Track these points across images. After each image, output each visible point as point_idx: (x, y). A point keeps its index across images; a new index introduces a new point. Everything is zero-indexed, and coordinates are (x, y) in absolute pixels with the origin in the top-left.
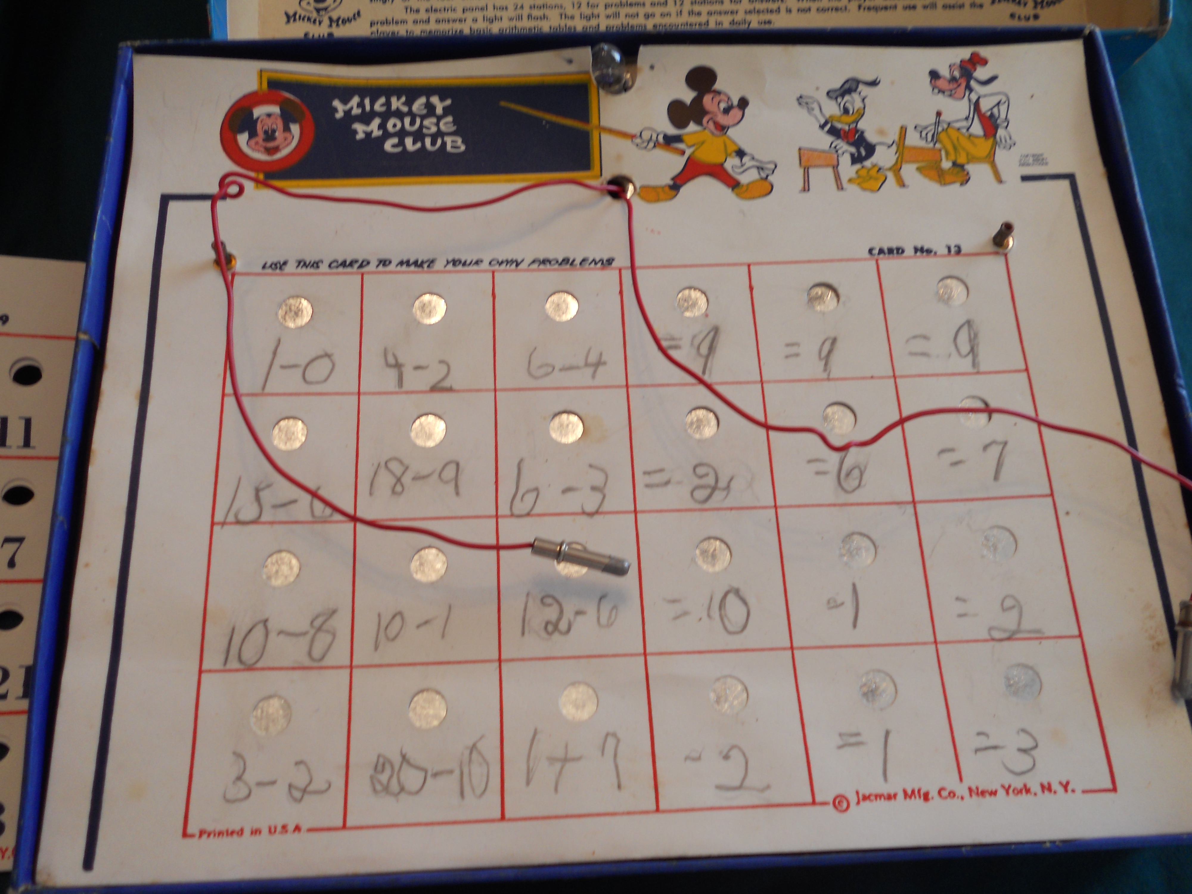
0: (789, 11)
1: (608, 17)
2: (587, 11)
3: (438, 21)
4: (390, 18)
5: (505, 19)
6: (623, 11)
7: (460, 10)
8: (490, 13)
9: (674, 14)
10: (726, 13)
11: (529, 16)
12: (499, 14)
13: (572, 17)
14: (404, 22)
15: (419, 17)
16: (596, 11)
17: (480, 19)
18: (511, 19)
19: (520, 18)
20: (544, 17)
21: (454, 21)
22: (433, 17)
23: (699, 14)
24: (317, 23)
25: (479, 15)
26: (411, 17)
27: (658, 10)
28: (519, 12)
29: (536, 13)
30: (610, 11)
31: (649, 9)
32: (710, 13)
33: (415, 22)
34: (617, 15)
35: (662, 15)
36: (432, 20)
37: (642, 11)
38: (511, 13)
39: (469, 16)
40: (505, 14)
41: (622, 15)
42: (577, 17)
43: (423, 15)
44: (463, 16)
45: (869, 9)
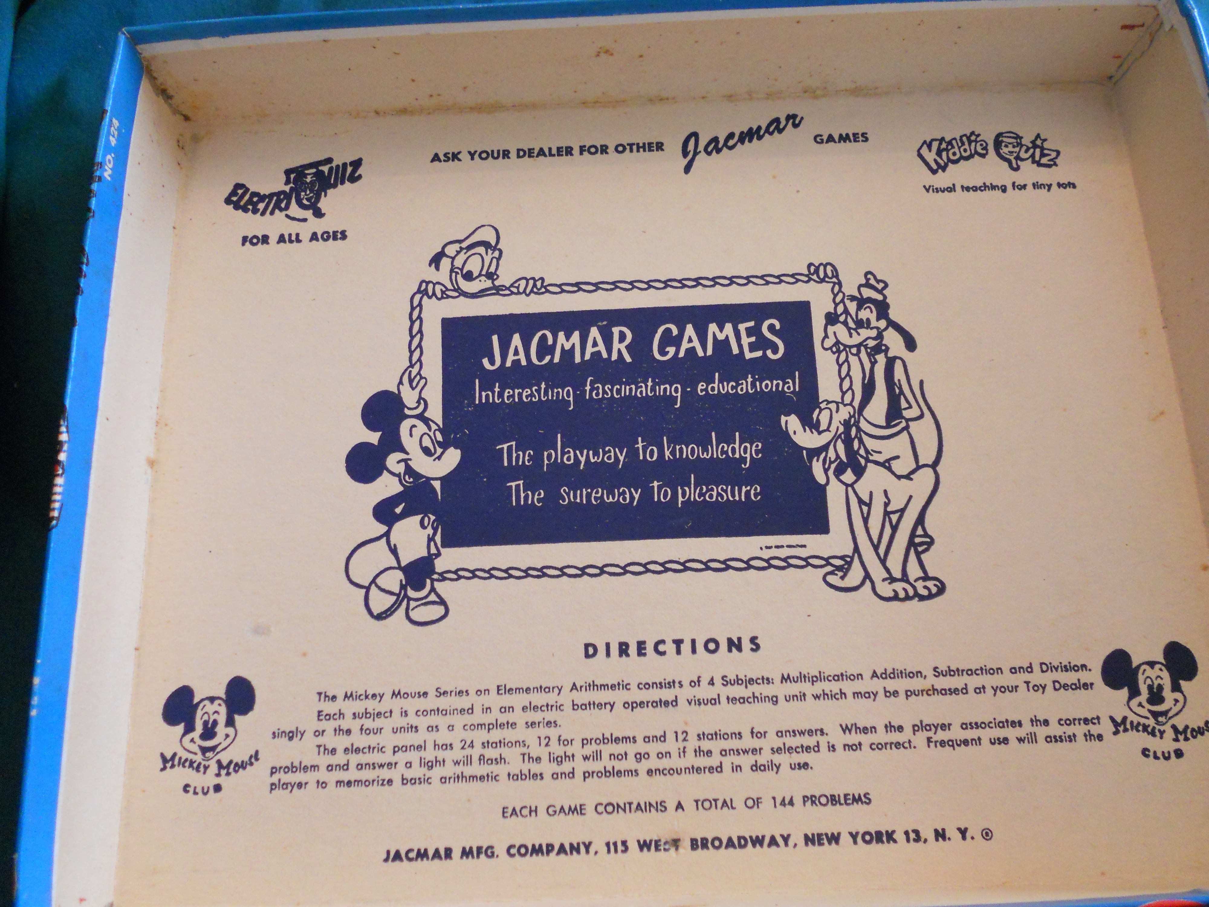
0: (832, 748)
1: (586, 758)
2: (558, 750)
3: (360, 767)
4: (296, 764)
5: (449, 763)
6: (608, 749)
7: (389, 750)
8: (429, 754)
9: (675, 754)
10: (745, 752)
11: (481, 758)
12: (441, 754)
13: (538, 759)
14: (315, 767)
15: (334, 760)
16: (570, 750)
17: (416, 764)
18: (457, 763)
19: (469, 760)
20: (501, 760)
21: (381, 766)
22: (355, 759)
23: (709, 753)
24: (202, 769)
25: (414, 756)
26: (324, 760)
27: (653, 748)
28: (468, 751)
29: (491, 753)
30: (589, 750)
31: (641, 747)
32: (724, 753)
33: (330, 768)
34: (597, 756)
35: (660, 755)
36: (352, 766)
37: (631, 749)
38: (457, 754)
39: (401, 758)
40: (448, 755)
41: (605, 756)
42: (545, 758)
43: (340, 758)
44: (393, 760)
45: (943, 743)
